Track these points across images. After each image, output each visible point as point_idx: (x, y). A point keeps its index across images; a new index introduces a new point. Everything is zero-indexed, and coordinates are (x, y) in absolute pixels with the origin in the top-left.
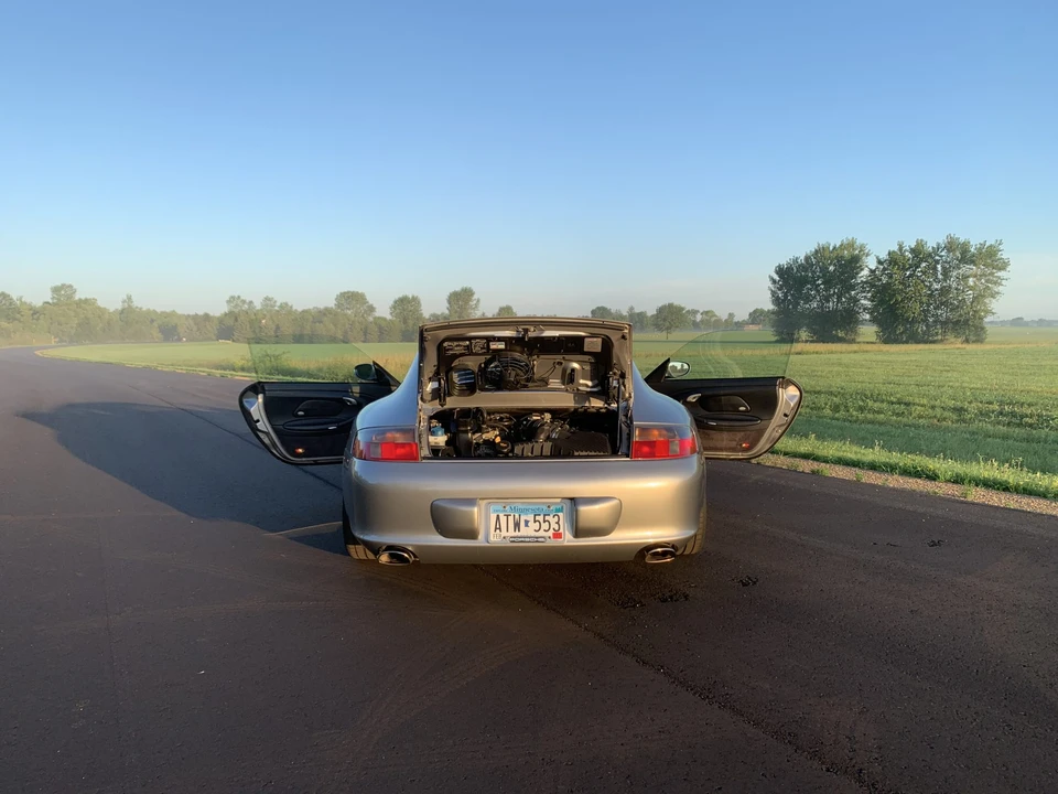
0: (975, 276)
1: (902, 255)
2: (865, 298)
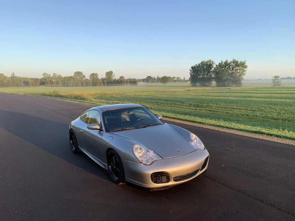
0: (239, 69)
1: (222, 64)
2: (214, 75)
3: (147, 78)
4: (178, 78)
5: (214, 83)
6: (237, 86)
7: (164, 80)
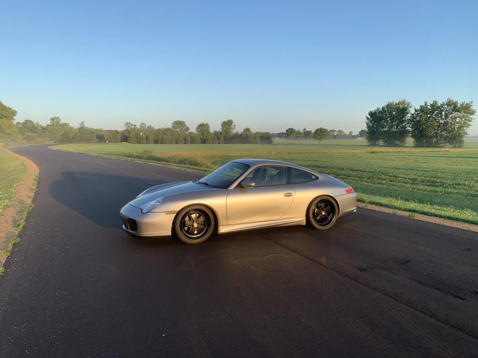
0: (460, 117)
1: (427, 108)
3: (287, 131)
4: (339, 131)
5: (410, 140)
6: (455, 147)
7: (318, 135)
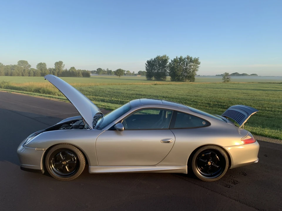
0: (193, 66)
1: (177, 59)
2: (168, 70)
3: (97, 70)
4: (127, 71)
5: (169, 78)
6: (191, 81)
7: (118, 73)
